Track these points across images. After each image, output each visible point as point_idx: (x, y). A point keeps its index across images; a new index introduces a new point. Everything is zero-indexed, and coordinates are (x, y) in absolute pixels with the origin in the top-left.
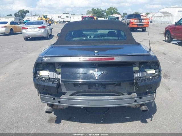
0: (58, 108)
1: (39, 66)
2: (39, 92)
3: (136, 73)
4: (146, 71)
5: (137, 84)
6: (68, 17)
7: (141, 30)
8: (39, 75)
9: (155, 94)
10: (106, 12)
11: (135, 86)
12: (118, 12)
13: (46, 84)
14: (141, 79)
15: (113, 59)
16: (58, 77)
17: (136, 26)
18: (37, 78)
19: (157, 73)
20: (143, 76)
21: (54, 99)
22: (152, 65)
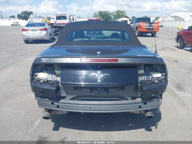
0: (57, 114)
1: (37, 67)
2: (36, 96)
3: (141, 77)
4: (151, 75)
5: (142, 88)
7: (150, 34)
8: (36, 78)
9: (161, 100)
10: (113, 15)
11: (140, 91)
12: (126, 15)
13: (44, 87)
14: (147, 82)
15: (117, 60)
16: (58, 80)
17: (146, 30)
18: (34, 80)
19: (163, 77)
20: (148, 80)
21: (53, 103)
22: (158, 68)
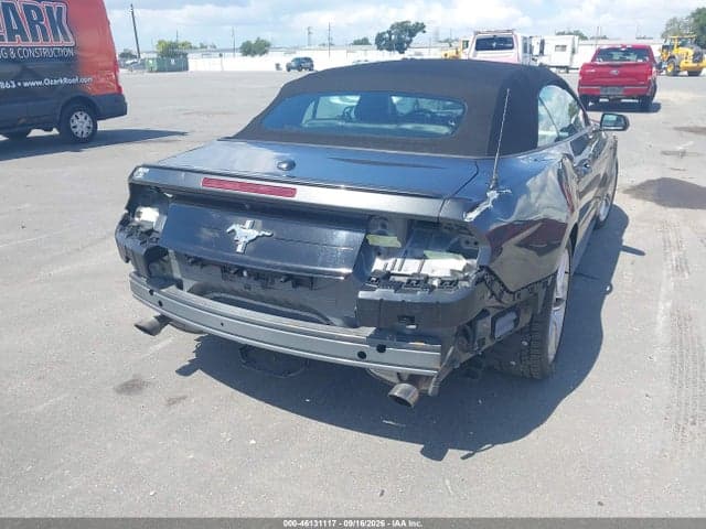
3: (384, 258)
4: (425, 259)
6: (564, 47)
15: (293, 192)
21: (151, 292)
